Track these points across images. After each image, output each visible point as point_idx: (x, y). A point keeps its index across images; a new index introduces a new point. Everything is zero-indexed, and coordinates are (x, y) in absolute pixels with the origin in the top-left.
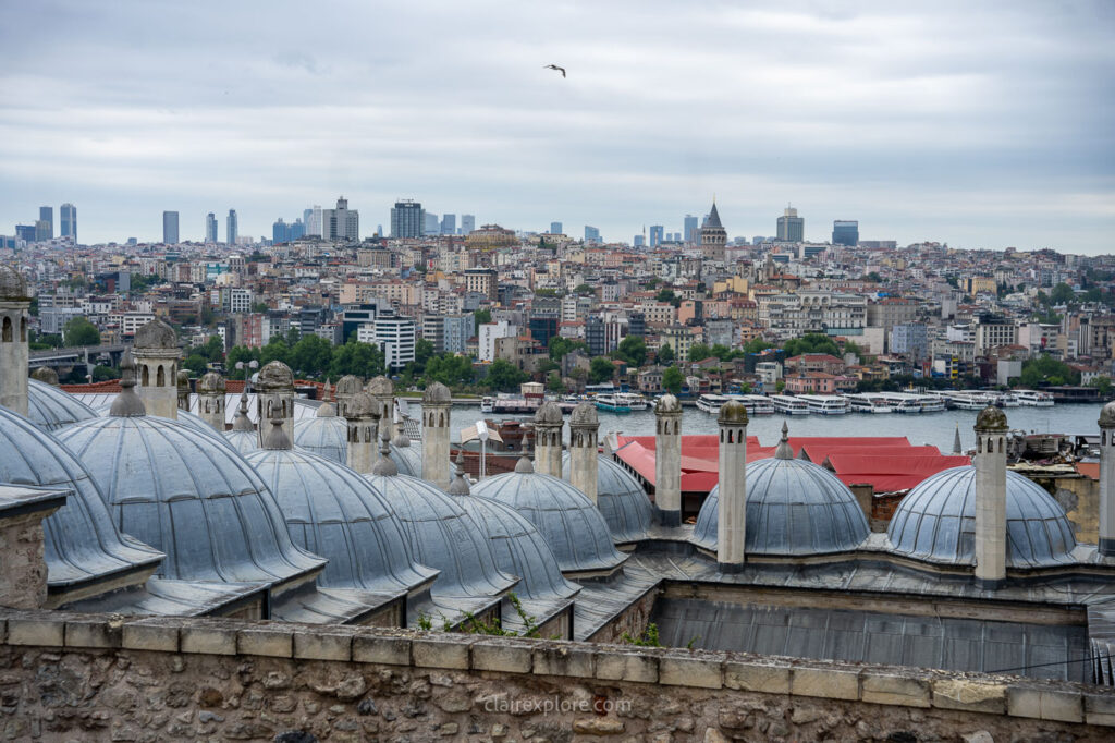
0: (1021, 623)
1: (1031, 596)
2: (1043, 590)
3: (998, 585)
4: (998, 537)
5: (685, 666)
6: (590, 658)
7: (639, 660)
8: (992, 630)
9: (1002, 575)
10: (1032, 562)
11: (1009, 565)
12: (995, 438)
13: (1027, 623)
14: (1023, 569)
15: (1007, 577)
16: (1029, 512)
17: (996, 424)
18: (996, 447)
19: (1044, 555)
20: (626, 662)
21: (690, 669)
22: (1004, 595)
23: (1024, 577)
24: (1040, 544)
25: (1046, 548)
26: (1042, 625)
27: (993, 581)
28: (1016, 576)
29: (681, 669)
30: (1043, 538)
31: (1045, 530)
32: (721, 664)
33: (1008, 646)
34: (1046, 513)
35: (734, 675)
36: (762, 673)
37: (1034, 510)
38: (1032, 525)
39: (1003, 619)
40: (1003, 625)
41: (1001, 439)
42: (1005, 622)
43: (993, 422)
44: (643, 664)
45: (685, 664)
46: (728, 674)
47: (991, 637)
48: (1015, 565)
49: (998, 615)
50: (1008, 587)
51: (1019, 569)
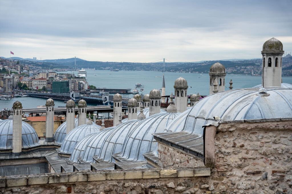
0: (26, 164)
1: (29, 156)
2: (32, 154)
3: (19, 154)
4: (20, 140)
5: (95, 175)
6: (67, 176)
7: (82, 175)
8: (18, 168)
9: (21, 151)
10: (29, 146)
11: (23, 148)
12: (19, 110)
13: (28, 164)
14: (27, 149)
15: (22, 151)
16: (27, 132)
17: (19, 106)
18: (19, 113)
19: (32, 144)
20: (78, 176)
21: (97, 176)
22: (22, 157)
23: (27, 151)
24: (31, 141)
25: (32, 142)
26: (32, 164)
27: (18, 153)
28: (24, 151)
29: (94, 176)
30: (31, 139)
31: (32, 136)
32: (106, 173)
33: (23, 171)
34: (32, 132)
35: (109, 176)
36: (117, 174)
37: (29, 131)
38: (28, 135)
39: (21, 164)
40: (21, 166)
41: (21, 111)
42: (21, 165)
43: (18, 106)
44: (83, 176)
45: (95, 174)
46: (107, 176)
47: (18, 170)
48: (24, 148)
49: (20, 163)
50: (22, 154)
51: (25, 148)
